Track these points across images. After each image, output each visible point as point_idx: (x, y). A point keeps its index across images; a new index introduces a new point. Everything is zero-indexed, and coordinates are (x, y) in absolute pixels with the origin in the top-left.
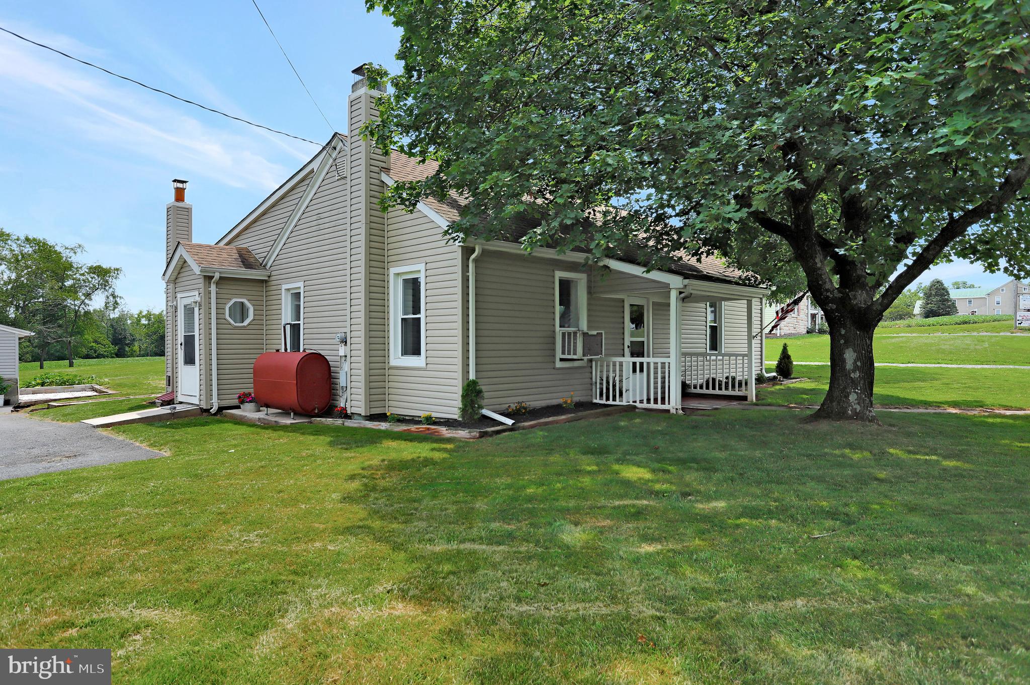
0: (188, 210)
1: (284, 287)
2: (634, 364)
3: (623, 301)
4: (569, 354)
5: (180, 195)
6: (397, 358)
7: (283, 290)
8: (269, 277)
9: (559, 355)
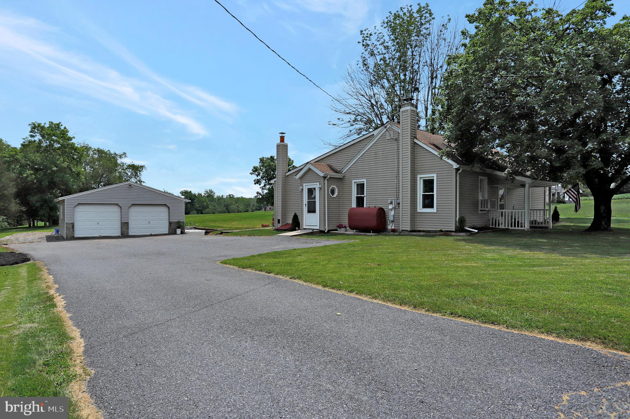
0: (286, 146)
1: (353, 181)
2: (502, 212)
3: (498, 188)
4: (484, 208)
5: (282, 139)
6: (420, 208)
7: (353, 183)
8: (344, 177)
9: (480, 209)
